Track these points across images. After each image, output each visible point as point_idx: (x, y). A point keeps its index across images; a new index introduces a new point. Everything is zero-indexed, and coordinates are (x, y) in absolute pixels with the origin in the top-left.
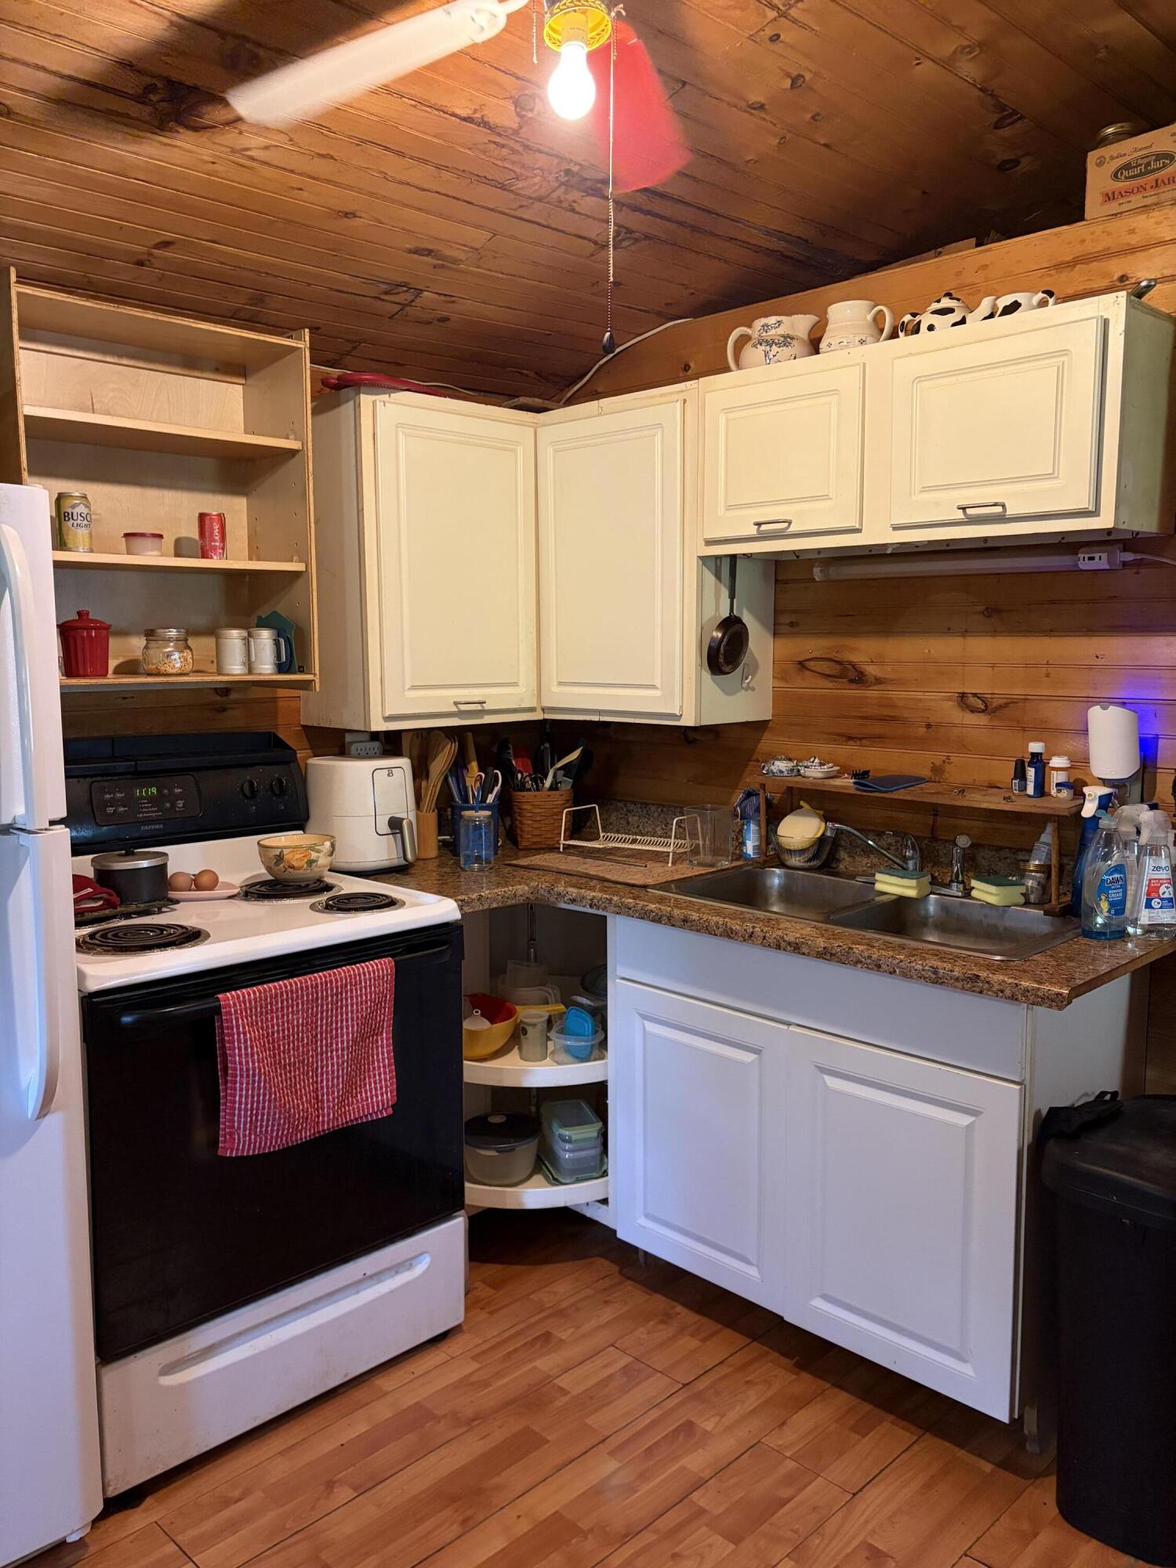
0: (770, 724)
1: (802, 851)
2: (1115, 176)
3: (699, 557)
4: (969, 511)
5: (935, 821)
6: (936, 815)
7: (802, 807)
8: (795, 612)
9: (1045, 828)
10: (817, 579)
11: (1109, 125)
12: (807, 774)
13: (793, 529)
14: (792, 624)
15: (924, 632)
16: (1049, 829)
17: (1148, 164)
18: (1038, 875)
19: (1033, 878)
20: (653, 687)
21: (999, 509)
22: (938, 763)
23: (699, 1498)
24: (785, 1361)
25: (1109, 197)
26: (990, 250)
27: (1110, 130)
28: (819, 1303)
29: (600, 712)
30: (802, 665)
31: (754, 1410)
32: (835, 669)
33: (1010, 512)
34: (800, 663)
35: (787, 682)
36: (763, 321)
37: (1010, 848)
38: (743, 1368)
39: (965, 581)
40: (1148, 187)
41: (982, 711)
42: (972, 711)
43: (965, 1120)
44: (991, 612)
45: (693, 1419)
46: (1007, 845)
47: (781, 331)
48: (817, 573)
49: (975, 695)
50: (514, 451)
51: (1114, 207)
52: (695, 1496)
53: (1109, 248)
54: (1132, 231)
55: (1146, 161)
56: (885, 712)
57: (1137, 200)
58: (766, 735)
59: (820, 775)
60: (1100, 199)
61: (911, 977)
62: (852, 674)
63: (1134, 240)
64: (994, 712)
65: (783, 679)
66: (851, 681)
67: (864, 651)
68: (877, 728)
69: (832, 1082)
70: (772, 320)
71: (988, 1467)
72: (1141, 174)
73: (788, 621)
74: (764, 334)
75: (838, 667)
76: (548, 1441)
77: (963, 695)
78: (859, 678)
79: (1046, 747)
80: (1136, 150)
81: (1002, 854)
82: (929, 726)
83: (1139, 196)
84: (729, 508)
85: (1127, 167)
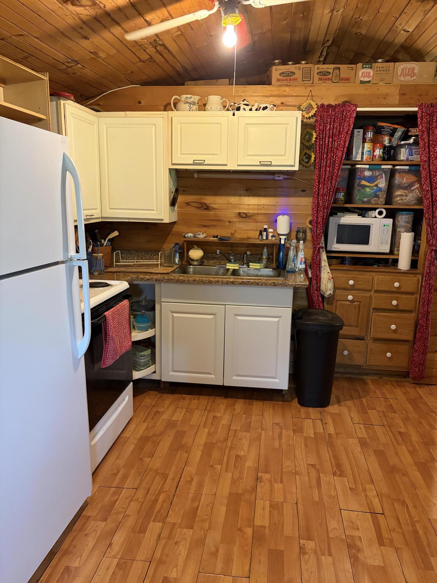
0: (177, 222)
1: (197, 260)
2: (280, 74)
3: (169, 169)
4: (261, 163)
5: (232, 249)
6: (232, 247)
7: (194, 247)
8: (184, 187)
9: (264, 248)
10: (195, 177)
11: (276, 60)
12: (199, 237)
13: (205, 163)
14: (184, 191)
15: (228, 195)
16: (265, 248)
17: (289, 74)
18: (266, 260)
19: (265, 261)
20: (153, 210)
21: (270, 163)
22: (233, 232)
23: (233, 427)
24: (221, 398)
25: (278, 80)
26: (246, 87)
27: (277, 61)
28: (235, 378)
29: (128, 219)
30: (188, 204)
31: (225, 409)
32: (199, 205)
33: (273, 164)
34: (187, 203)
35: (182, 209)
36: (186, 96)
37: (255, 254)
38: (213, 402)
39: (240, 181)
40: (288, 80)
41: (246, 218)
42: (242, 218)
43: (276, 320)
44: (247, 190)
45: (214, 415)
46: (254, 253)
47: (192, 100)
48: (196, 175)
49: (243, 213)
50: (94, 125)
51: (279, 83)
52: (231, 428)
53: (279, 94)
54: (284, 91)
55: (288, 73)
56: (216, 218)
57: (285, 83)
58: (176, 226)
59: (203, 237)
60: (276, 80)
61: (268, 285)
62: (205, 207)
63: (285, 93)
64: (249, 217)
65: (180, 208)
66: (205, 209)
67: (209, 200)
68: (214, 223)
69: (239, 318)
70: (189, 96)
71: (281, 403)
72: (286, 76)
73: (182, 190)
74: (187, 100)
75: (200, 205)
76: (186, 431)
77: (240, 213)
78: (207, 208)
79: (268, 227)
80: (285, 69)
81: (253, 256)
82: (230, 222)
83: (286, 82)
84: (182, 154)
85: (283, 73)
